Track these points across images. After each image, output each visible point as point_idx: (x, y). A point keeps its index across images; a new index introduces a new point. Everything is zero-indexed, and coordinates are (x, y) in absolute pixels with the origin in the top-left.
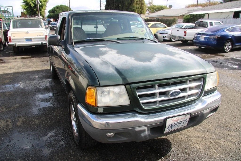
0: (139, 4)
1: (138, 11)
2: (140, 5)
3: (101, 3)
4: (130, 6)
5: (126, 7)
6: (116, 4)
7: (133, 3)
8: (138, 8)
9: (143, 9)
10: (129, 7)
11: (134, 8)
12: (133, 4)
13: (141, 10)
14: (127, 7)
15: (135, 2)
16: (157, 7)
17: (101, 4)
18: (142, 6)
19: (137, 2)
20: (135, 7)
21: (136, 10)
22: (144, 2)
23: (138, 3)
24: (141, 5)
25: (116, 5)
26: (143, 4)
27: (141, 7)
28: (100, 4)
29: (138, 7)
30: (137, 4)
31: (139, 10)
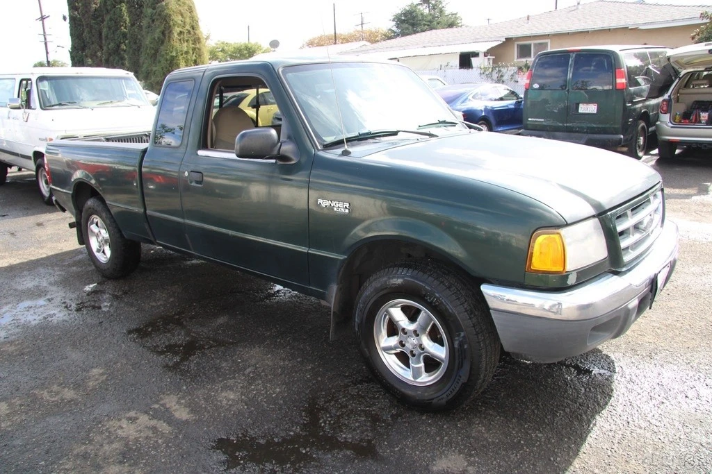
0: (187, 41)
1: (187, 60)
2: (191, 45)
3: (47, 40)
4: (161, 47)
5: (148, 51)
6: (109, 44)
7: (169, 37)
8: (187, 53)
9: (200, 56)
10: (157, 51)
11: (174, 54)
12: (169, 41)
13: (194, 58)
14: (153, 52)
15: (176, 34)
16: (235, 46)
17: (48, 44)
18: (198, 46)
19: (182, 36)
20: (177, 50)
21: (181, 58)
22: (200, 35)
23: (184, 38)
24: (193, 44)
25: (110, 46)
26: (197, 40)
27: (194, 49)
28: (46, 44)
29: (185, 49)
30: (180, 40)
31: (189, 57)
